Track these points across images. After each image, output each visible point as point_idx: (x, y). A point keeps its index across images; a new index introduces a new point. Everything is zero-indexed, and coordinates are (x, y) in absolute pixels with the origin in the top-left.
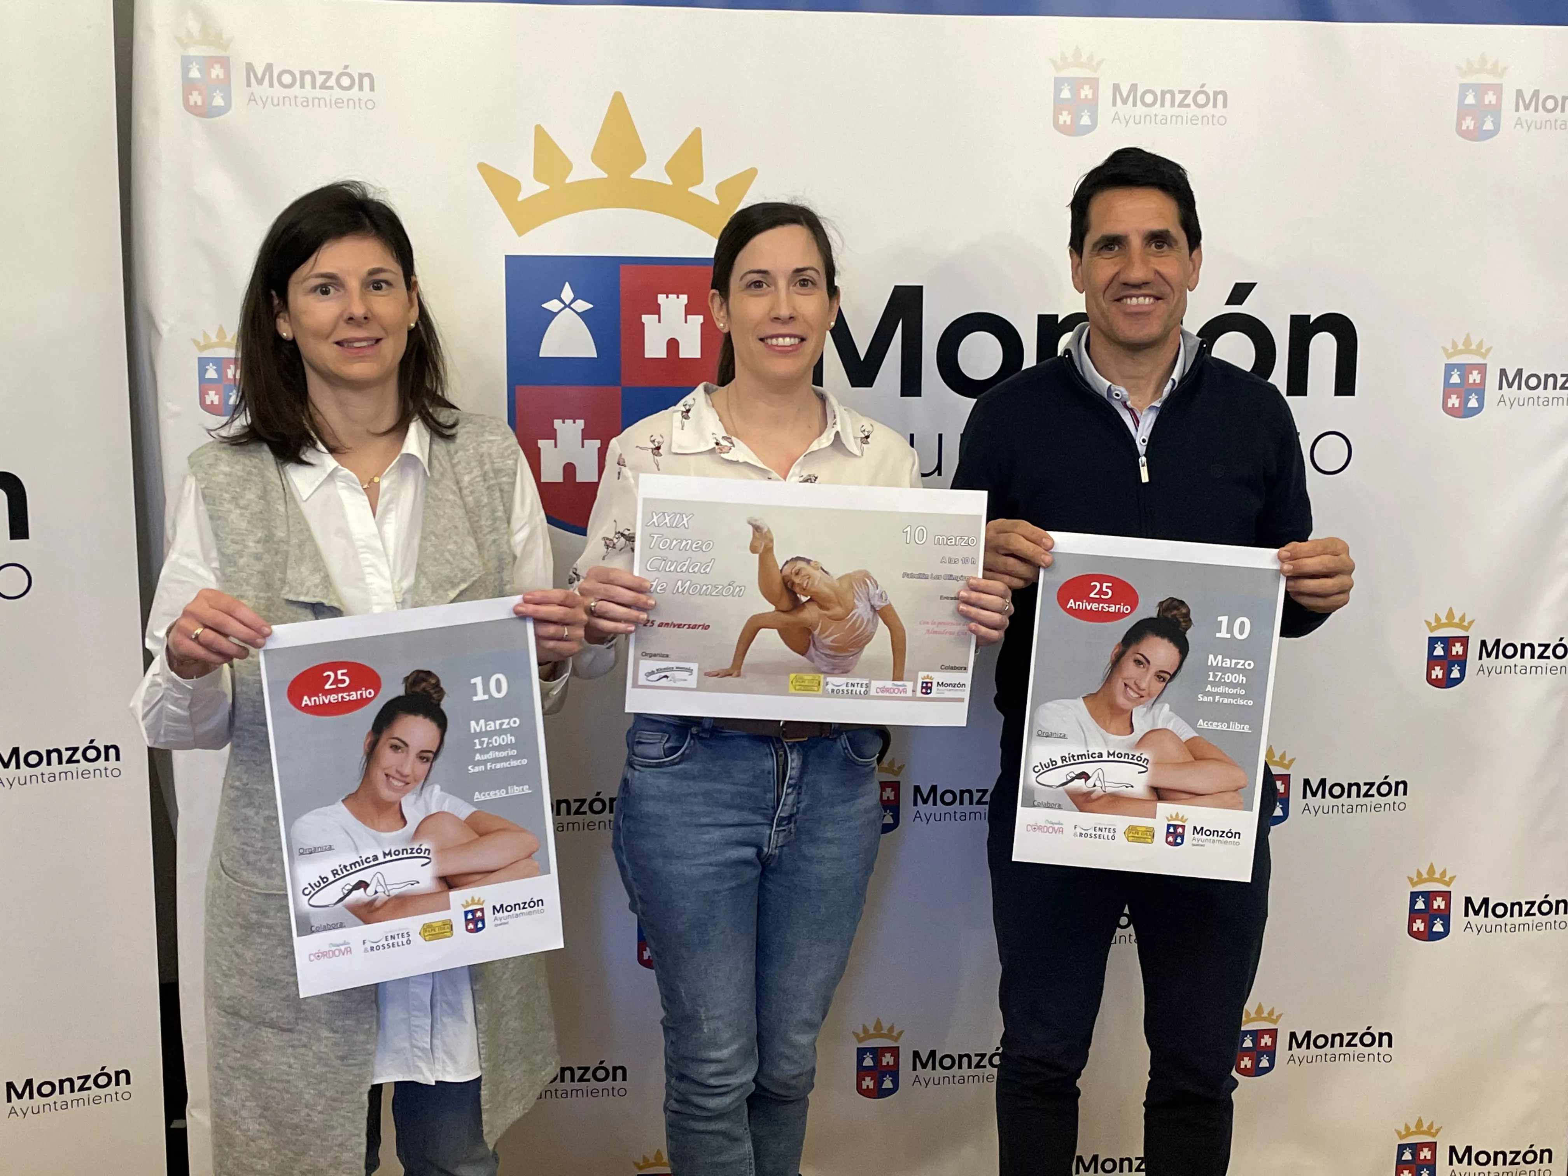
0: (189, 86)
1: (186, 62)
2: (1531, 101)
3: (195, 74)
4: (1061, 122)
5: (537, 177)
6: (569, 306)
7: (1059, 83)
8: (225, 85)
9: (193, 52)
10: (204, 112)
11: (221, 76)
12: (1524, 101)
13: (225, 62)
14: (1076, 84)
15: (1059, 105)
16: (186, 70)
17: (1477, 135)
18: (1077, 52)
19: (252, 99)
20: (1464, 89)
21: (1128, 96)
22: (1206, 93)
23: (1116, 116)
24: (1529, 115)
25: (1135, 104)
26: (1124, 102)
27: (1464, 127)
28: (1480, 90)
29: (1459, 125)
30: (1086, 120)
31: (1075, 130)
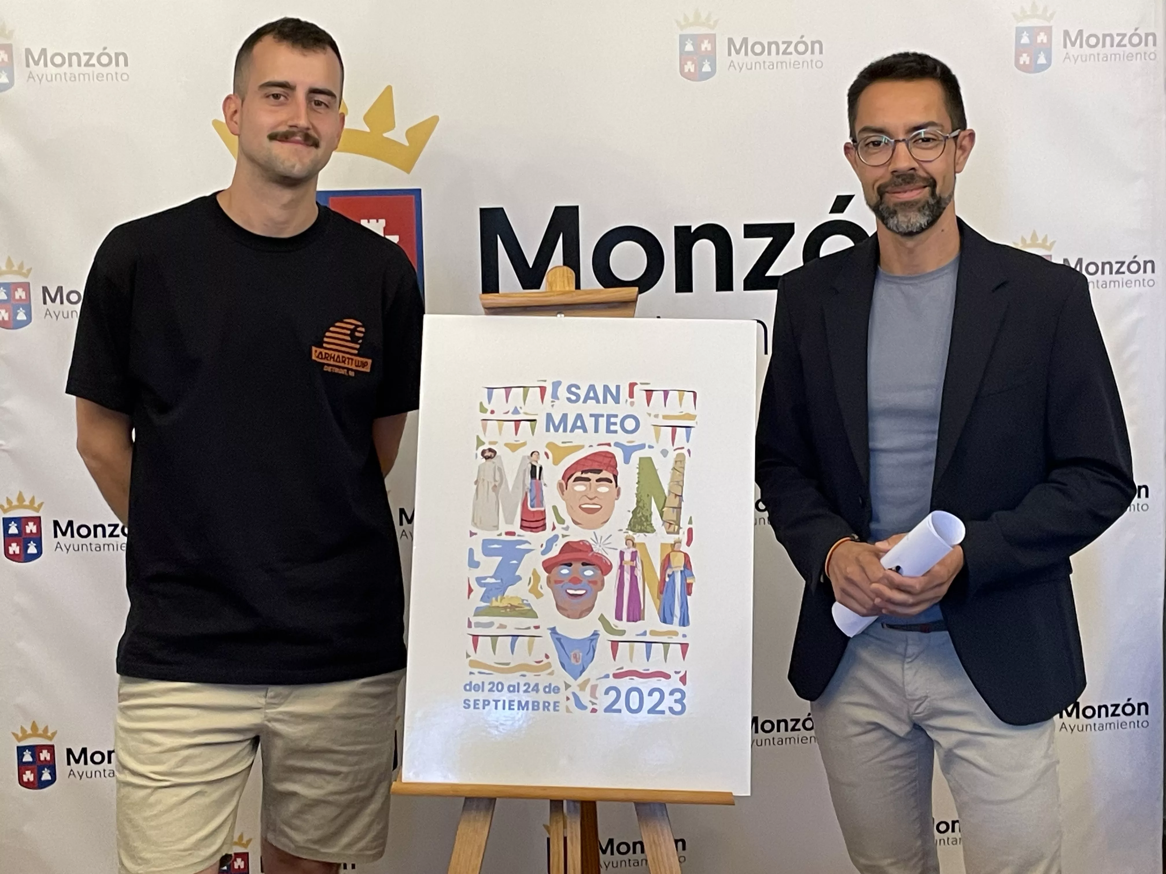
2: (1076, 39)
4: (686, 70)
7: (683, 39)
8: (9, 66)
11: (6, 59)
12: (1070, 40)
13: (8, 49)
14: (697, 40)
15: (684, 57)
17: (1034, 68)
18: (697, 14)
19: (31, 76)
20: (1019, 32)
21: (741, 47)
22: (805, 43)
23: (732, 64)
24: (1074, 51)
25: (746, 54)
26: (738, 52)
27: (1022, 62)
28: (1033, 32)
29: (1017, 61)
30: (706, 68)
31: (699, 76)
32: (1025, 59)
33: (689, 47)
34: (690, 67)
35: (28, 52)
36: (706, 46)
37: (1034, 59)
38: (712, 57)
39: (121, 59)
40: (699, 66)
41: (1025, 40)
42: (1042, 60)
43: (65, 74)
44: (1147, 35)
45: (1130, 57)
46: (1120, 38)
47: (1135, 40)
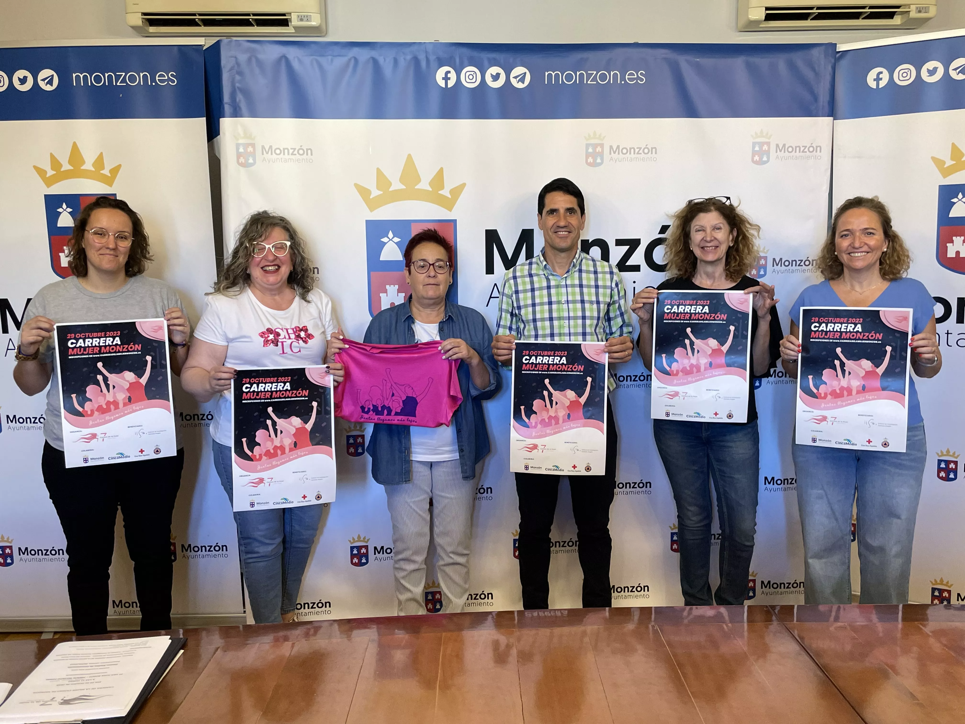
0: (239, 155)
1: (238, 146)
2: (782, 149)
3: (241, 150)
4: (589, 161)
5: (378, 188)
6: (391, 240)
7: (588, 146)
8: (253, 154)
9: (241, 141)
10: (245, 165)
11: (252, 151)
12: (779, 149)
13: (253, 145)
14: (595, 146)
15: (588, 155)
16: (238, 149)
17: (760, 163)
18: (595, 133)
19: (264, 159)
20: (754, 144)
21: (616, 150)
22: (648, 148)
23: (611, 159)
24: (781, 154)
25: (619, 153)
26: (615, 153)
27: (755, 160)
28: (761, 144)
29: (753, 159)
30: (599, 161)
31: (595, 165)
33: (590, 150)
34: (590, 160)
35: (263, 147)
36: (599, 149)
37: (761, 158)
38: (601, 154)
39: (309, 151)
40: (595, 160)
41: (757, 148)
42: (765, 159)
43: (281, 159)
44: (817, 147)
45: (808, 158)
46: (804, 148)
47: (811, 149)
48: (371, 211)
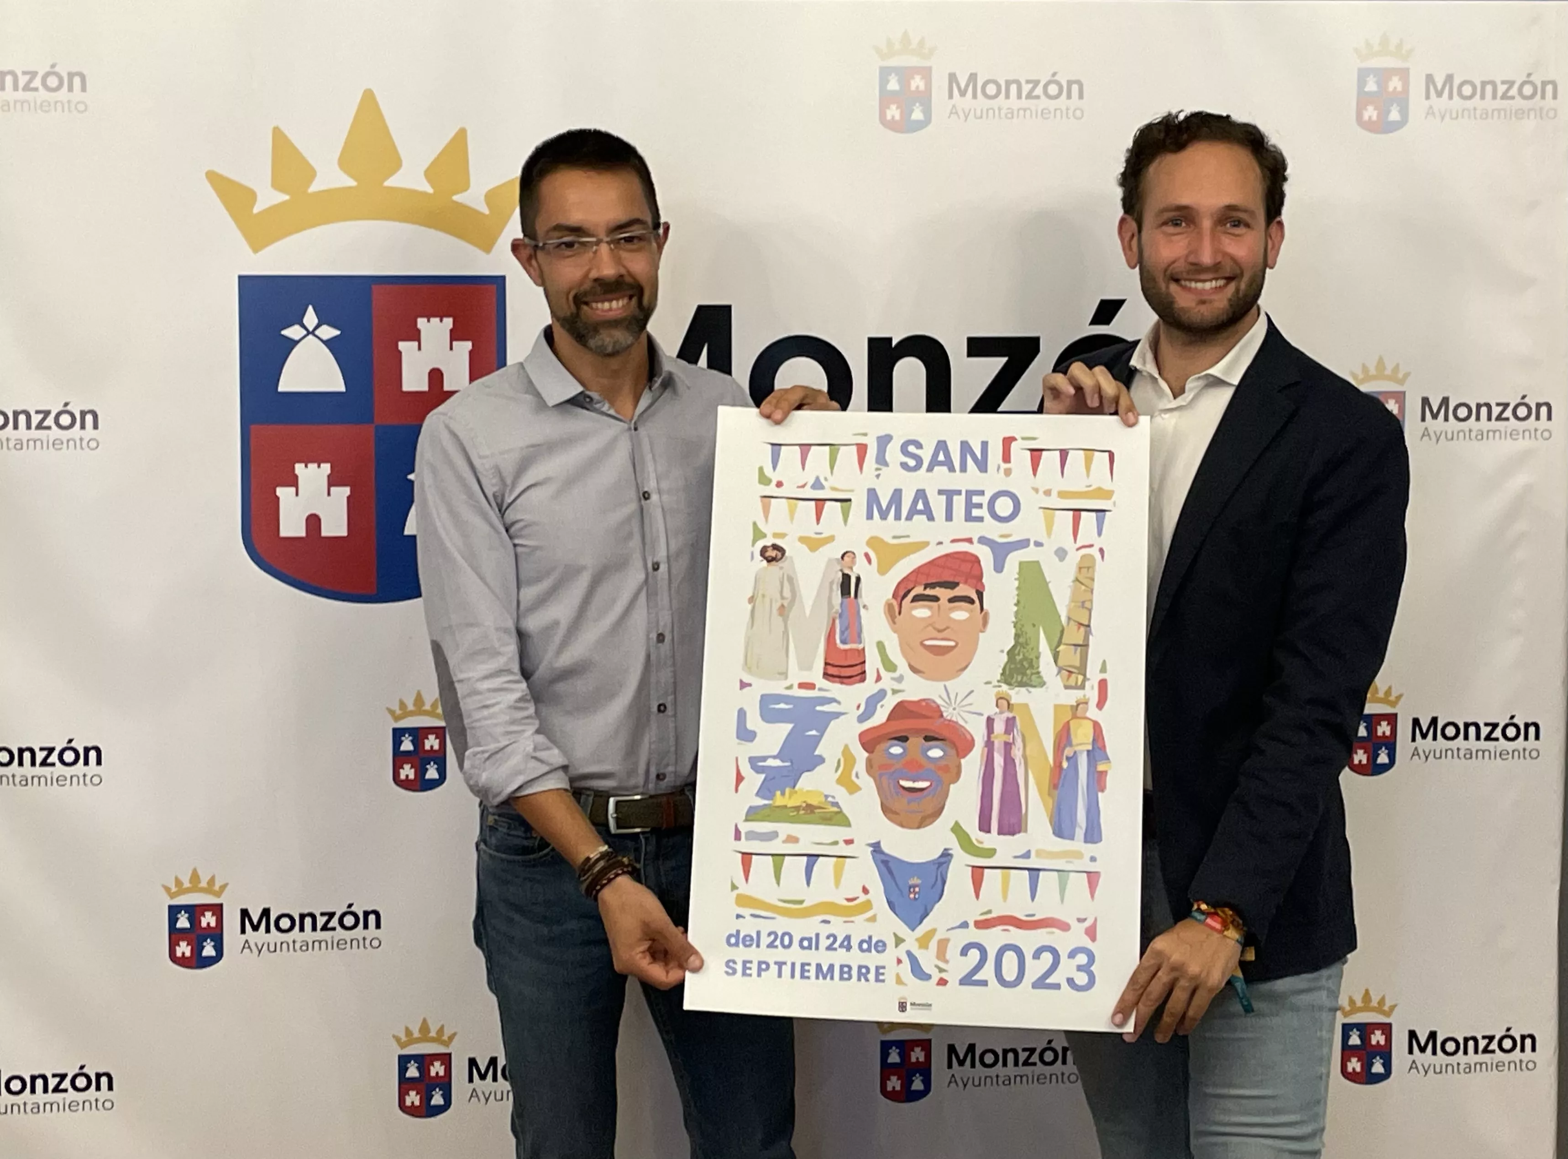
2: (1444, 87)
4: (889, 117)
5: (277, 185)
6: (313, 333)
12: (1435, 87)
14: (905, 74)
17: (1383, 127)
18: (905, 36)
20: (1363, 75)
21: (967, 86)
22: (1058, 83)
23: (954, 111)
24: (1441, 103)
25: (975, 96)
26: (963, 93)
27: (1365, 119)
28: (1383, 75)
29: (1359, 115)
30: (917, 115)
31: (905, 126)
32: (1371, 113)
33: (893, 85)
34: (893, 112)
36: (917, 83)
37: (1384, 113)
38: (925, 99)
40: (906, 113)
41: (1371, 86)
42: (1394, 115)
44: (1544, 84)
45: (1520, 114)
46: (1505, 87)
47: (1528, 90)
48: (256, 250)
